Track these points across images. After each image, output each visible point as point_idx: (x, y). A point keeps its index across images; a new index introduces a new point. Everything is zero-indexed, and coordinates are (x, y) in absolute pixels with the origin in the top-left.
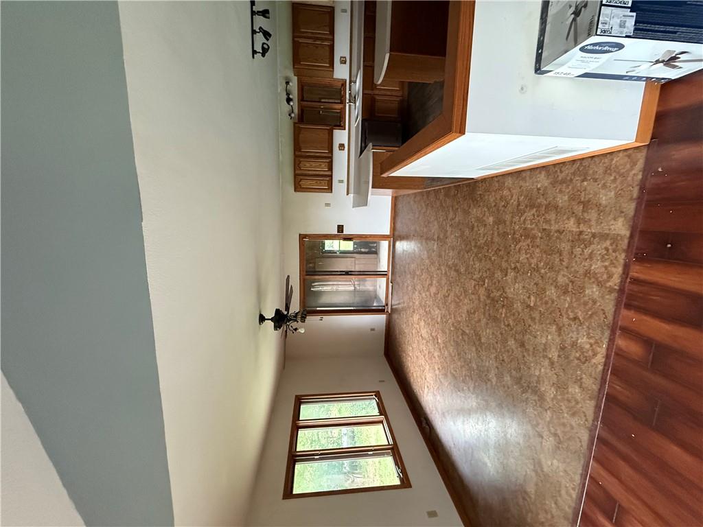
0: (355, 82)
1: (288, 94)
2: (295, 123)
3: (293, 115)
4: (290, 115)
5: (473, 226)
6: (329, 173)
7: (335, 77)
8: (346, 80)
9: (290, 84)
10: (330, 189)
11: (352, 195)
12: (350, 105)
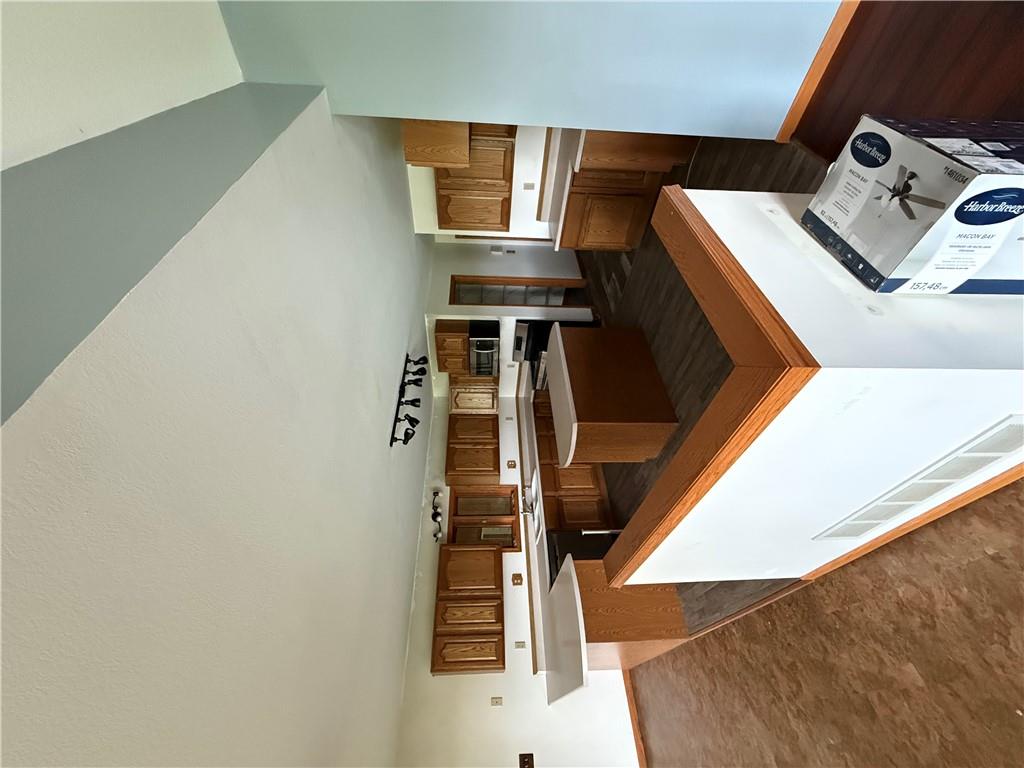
0: (530, 487)
1: (435, 508)
2: (442, 546)
3: (440, 535)
4: (435, 536)
5: (867, 701)
6: (497, 627)
7: (501, 483)
8: (517, 486)
9: (440, 495)
10: (500, 662)
11: (544, 672)
12: (525, 517)
